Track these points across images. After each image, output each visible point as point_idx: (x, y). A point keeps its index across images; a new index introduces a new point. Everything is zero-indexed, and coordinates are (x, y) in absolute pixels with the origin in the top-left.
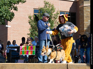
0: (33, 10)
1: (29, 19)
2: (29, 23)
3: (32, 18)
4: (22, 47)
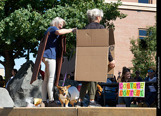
0: (137, 31)
1: (132, 45)
2: (132, 51)
3: (136, 44)
4: (122, 84)
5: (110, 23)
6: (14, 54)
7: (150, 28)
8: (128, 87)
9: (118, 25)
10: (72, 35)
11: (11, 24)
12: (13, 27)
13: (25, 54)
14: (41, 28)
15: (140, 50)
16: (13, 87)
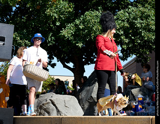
6: (84, 60)
10: (146, 39)
11: (81, 27)
12: (83, 30)
16: (83, 96)
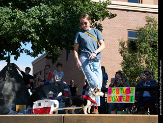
0: (127, 33)
1: (121, 47)
2: (121, 53)
3: (126, 45)
4: (111, 89)
5: (97, 24)
7: (140, 30)
8: (118, 93)
9: (106, 25)
13: (5, 56)
14: (24, 27)
15: (129, 53)
